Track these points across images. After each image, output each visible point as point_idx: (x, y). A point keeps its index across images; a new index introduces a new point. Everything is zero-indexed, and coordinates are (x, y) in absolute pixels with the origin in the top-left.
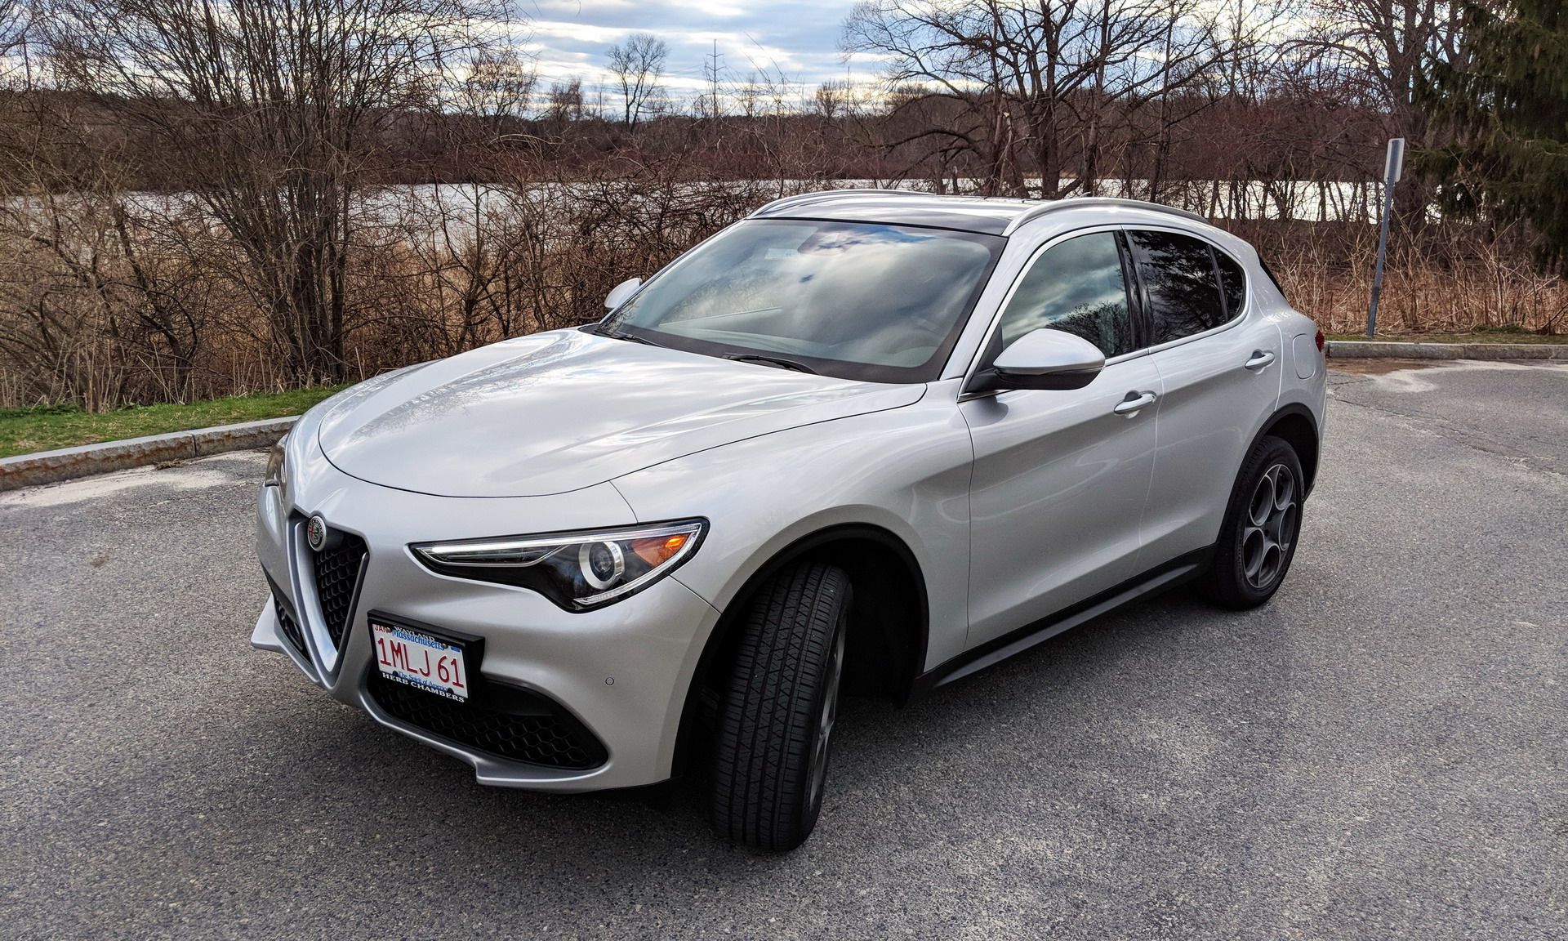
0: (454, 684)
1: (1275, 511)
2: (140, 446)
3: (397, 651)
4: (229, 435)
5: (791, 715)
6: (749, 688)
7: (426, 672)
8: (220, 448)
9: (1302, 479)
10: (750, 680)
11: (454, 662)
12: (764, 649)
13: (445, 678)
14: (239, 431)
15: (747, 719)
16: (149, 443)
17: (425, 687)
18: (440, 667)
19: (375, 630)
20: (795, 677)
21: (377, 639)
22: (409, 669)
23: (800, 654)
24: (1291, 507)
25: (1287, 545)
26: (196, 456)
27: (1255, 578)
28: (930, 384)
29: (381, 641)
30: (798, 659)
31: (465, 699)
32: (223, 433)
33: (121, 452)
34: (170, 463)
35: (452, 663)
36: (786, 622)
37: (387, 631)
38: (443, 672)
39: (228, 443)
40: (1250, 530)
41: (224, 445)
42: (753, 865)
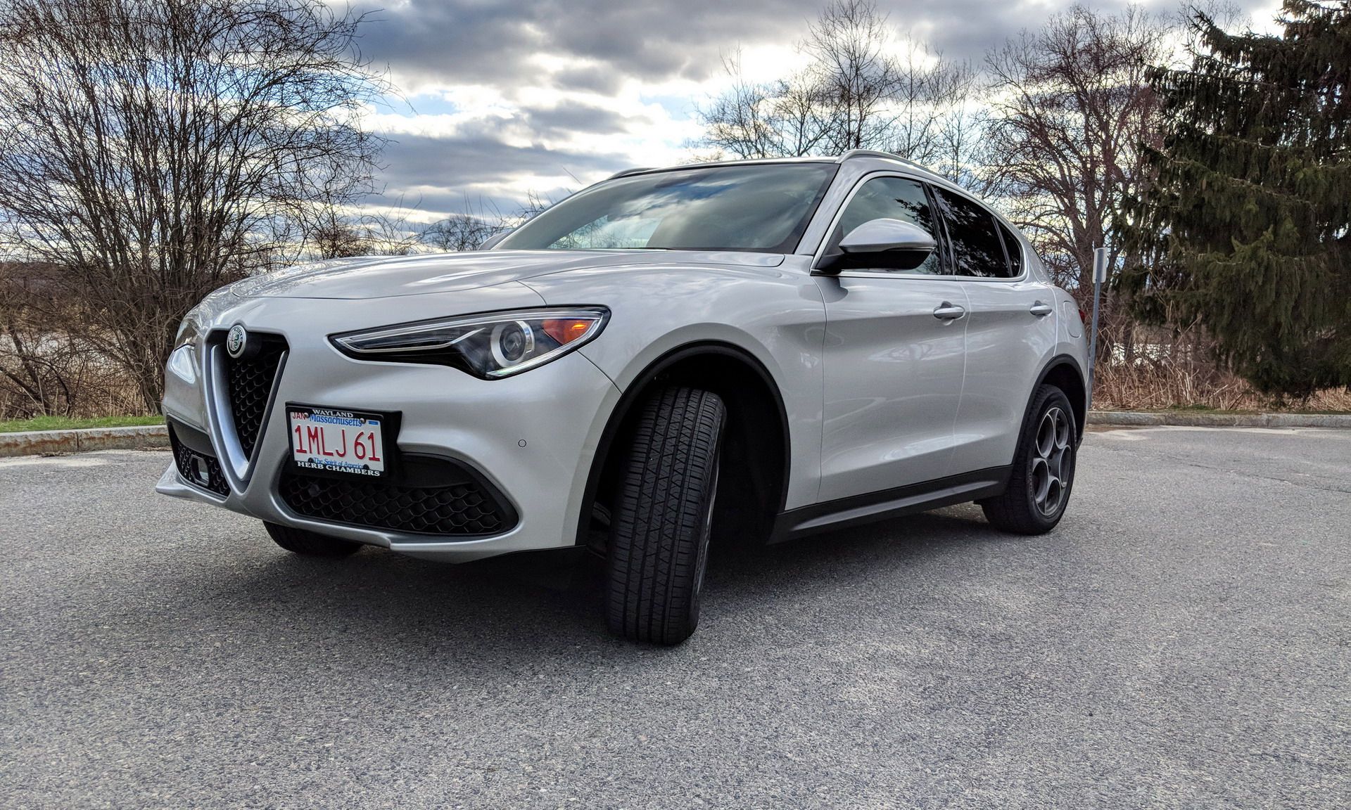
0: (370, 459)
1: (1055, 450)
2: (26, 437)
3: (313, 436)
4: (110, 434)
5: (685, 491)
6: (646, 469)
7: (342, 453)
8: (101, 446)
9: (1075, 426)
10: (646, 462)
11: (371, 437)
12: (658, 438)
13: (361, 455)
14: (120, 431)
15: (644, 496)
16: (37, 436)
17: (340, 468)
18: (357, 444)
19: (292, 419)
20: (687, 459)
21: (294, 428)
22: (325, 453)
23: (691, 441)
24: (1067, 449)
25: (1065, 483)
26: (78, 450)
27: (1042, 505)
28: (787, 255)
29: (298, 429)
30: (690, 446)
31: (380, 472)
32: (103, 432)
33: (7, 440)
34: (54, 453)
35: (369, 438)
36: (676, 417)
37: (306, 416)
38: (360, 448)
39: (108, 442)
40: (1037, 460)
41: (104, 443)
42: (643, 654)
